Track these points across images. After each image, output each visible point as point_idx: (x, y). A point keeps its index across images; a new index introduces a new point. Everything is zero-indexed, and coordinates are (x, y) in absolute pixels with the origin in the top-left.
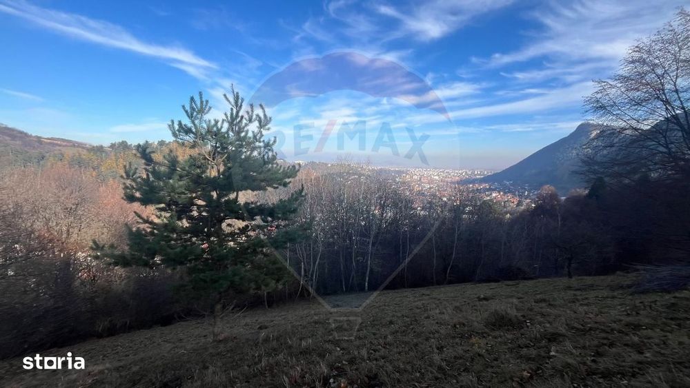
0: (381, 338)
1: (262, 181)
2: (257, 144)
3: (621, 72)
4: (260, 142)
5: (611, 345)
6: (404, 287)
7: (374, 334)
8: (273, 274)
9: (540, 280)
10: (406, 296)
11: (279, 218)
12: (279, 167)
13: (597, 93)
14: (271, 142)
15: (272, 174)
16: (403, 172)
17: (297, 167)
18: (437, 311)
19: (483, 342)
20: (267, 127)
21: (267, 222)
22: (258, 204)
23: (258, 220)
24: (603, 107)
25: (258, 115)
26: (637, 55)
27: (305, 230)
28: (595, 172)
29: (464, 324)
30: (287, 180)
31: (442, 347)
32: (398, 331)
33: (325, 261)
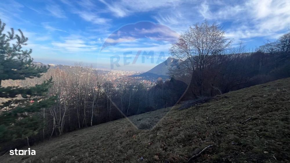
0: (96, 145)
1: (21, 74)
2: (17, 52)
3: (178, 42)
4: (19, 51)
5: (173, 127)
6: (110, 121)
7: (93, 144)
8: (31, 126)
9: (157, 110)
10: (110, 125)
11: (35, 95)
12: (34, 66)
13: (172, 48)
14: (28, 52)
15: (29, 70)
16: (109, 72)
17: (47, 67)
18: (122, 128)
19: (137, 136)
20: (24, 43)
21: (27, 97)
22: (19, 87)
23: (19, 97)
24: (173, 52)
25: (17, 36)
26: (181, 38)
27: (53, 100)
28: (171, 73)
29: (131, 131)
30: (41, 74)
31: (122, 142)
32: (104, 141)
33: (68, 115)
